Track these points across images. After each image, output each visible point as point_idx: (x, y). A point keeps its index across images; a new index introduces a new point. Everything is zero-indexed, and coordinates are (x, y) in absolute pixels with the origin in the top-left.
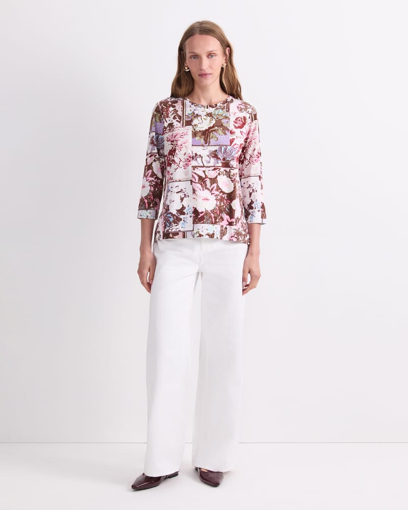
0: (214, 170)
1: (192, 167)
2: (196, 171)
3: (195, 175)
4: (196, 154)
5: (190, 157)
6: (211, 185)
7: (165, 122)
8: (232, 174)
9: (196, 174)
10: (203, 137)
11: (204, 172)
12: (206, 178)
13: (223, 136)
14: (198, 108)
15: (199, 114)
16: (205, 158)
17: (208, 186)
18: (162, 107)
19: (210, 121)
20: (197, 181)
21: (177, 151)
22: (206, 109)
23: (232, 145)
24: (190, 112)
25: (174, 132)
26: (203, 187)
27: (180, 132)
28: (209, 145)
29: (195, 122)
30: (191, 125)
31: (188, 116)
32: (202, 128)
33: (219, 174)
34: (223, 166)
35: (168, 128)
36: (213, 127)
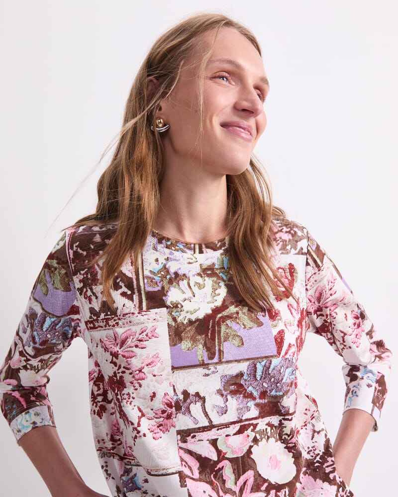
0: (240, 432)
1: (179, 432)
2: (191, 445)
3: (187, 457)
4: (186, 394)
5: (169, 405)
6: (237, 479)
7: (93, 298)
8: (287, 431)
9: (190, 453)
10: (201, 338)
11: (214, 443)
12: (219, 461)
13: (256, 329)
14: (176, 253)
15: (181, 272)
16: (214, 401)
17: (230, 484)
18: (75, 253)
19: (214, 290)
20: (196, 475)
21: (129, 389)
22: (197, 254)
23: (283, 353)
24: (157, 267)
25: (120, 331)
26: (215, 488)
27: (134, 329)
28: (220, 362)
29: (173, 295)
30: (162, 304)
31: (152, 279)
32: (195, 311)
33: (255, 441)
34: (262, 415)
35: (102, 316)
36: (224, 307)
